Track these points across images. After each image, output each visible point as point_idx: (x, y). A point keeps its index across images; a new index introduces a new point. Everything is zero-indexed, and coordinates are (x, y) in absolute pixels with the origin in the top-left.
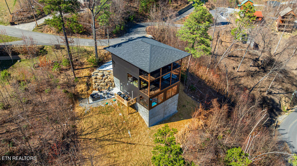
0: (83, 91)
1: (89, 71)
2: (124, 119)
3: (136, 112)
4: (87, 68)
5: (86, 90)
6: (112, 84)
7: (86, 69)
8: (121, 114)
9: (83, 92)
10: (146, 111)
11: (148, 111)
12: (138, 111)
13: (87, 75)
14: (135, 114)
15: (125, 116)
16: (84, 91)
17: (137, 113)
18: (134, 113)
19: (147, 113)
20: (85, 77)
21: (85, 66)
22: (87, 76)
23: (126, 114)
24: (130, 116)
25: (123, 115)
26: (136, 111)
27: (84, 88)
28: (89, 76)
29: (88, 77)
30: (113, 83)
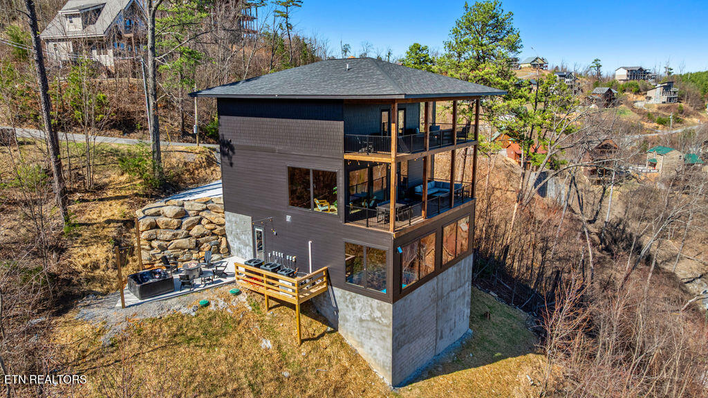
0: (99, 268)
1: (125, 207)
2: (284, 361)
3: (331, 332)
4: (117, 198)
5: (110, 265)
6: (218, 245)
7: (113, 202)
8: (267, 344)
9: (98, 272)
10: (377, 314)
11: (388, 307)
12: (336, 330)
13: (116, 218)
14: (326, 341)
15: (284, 349)
16: (102, 266)
17: (335, 335)
18: (322, 335)
19: (385, 321)
20: (109, 222)
21: (110, 193)
22: (118, 221)
23: (290, 341)
24: (305, 349)
25: (279, 348)
26: (329, 329)
27: (104, 256)
28: (125, 222)
29: (120, 224)
30: (224, 239)
